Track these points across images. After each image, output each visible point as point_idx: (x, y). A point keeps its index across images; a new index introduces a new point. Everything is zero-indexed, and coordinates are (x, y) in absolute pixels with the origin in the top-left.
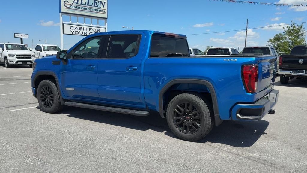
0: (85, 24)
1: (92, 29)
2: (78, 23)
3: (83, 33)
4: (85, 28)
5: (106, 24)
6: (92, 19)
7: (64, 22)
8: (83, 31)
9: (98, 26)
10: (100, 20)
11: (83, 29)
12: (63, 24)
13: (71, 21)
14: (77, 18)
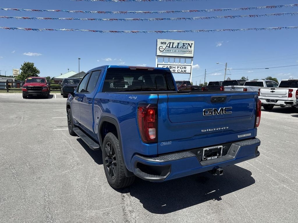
0: (174, 64)
1: (180, 67)
2: (169, 63)
3: (173, 71)
4: (174, 67)
5: (192, 62)
6: (181, 59)
7: (159, 63)
8: (173, 69)
9: (185, 64)
10: (187, 59)
11: (172, 67)
12: (158, 65)
13: (163, 62)
14: (168, 59)
